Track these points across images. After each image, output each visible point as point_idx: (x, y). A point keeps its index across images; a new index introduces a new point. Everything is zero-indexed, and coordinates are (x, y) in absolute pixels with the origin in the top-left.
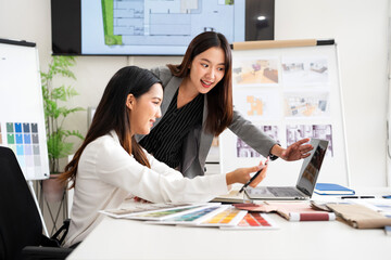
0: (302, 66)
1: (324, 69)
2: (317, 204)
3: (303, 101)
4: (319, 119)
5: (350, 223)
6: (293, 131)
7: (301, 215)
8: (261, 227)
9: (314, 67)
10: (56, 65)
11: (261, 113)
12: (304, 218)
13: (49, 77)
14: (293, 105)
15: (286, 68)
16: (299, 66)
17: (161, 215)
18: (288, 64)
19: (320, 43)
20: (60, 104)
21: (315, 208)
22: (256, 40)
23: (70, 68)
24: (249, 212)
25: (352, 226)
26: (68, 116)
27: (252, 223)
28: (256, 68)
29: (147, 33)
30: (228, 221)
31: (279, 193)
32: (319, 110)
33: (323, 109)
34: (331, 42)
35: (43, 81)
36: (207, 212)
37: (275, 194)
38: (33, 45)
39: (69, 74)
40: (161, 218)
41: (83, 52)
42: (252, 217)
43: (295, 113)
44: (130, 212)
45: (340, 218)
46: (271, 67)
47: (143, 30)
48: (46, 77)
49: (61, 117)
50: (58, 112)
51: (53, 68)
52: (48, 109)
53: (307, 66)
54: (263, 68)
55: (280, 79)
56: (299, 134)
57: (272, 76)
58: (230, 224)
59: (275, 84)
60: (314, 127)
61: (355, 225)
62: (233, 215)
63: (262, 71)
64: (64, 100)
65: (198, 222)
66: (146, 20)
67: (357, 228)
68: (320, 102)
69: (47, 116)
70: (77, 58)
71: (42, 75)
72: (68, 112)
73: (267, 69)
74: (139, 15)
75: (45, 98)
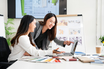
0: (74, 21)
1: (79, 22)
2: (75, 57)
3: (74, 31)
4: (78, 35)
5: (82, 61)
6: (71, 38)
7: (69, 60)
8: (59, 62)
9: (77, 22)
10: (9, 21)
11: (63, 34)
12: (70, 60)
13: (7, 24)
14: (71, 31)
15: (69, 22)
16: (73, 21)
17: (32, 59)
18: (70, 21)
19: (78, 15)
20: (10, 31)
21: (74, 58)
22: (63, 14)
23: (12, 22)
24: (56, 59)
25: (82, 62)
26: (12, 34)
27: (56, 61)
28: (62, 22)
29: (33, 13)
30: (50, 61)
31: (65, 54)
32: (78, 33)
33: (79, 33)
34: (81, 15)
35: (5, 25)
36: (45, 59)
37: (64, 54)
38: (3, 16)
39: (12, 23)
40: (32, 60)
41: (16, 18)
42: (57, 60)
43: (72, 34)
44: (24, 59)
45: (80, 60)
46: (66, 22)
47: (32, 12)
48: (6, 24)
49: (10, 35)
50: (9, 33)
51: (8, 22)
52: (6, 33)
53: (75, 21)
54: (63, 22)
55: (68, 25)
56: (73, 39)
57: (66, 24)
58: (50, 62)
59: (66, 26)
60: (77, 37)
61: (83, 62)
62: (52, 59)
63: (63, 23)
64: (11, 30)
65: (42, 61)
66: (33, 9)
67: (83, 63)
68: (78, 31)
69: (6, 34)
70: (14, 19)
71: (5, 23)
72: (12, 33)
73: (64, 22)
74: (31, 8)
75: (6, 30)
